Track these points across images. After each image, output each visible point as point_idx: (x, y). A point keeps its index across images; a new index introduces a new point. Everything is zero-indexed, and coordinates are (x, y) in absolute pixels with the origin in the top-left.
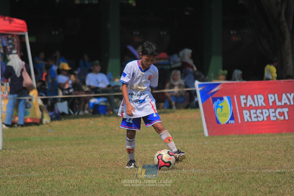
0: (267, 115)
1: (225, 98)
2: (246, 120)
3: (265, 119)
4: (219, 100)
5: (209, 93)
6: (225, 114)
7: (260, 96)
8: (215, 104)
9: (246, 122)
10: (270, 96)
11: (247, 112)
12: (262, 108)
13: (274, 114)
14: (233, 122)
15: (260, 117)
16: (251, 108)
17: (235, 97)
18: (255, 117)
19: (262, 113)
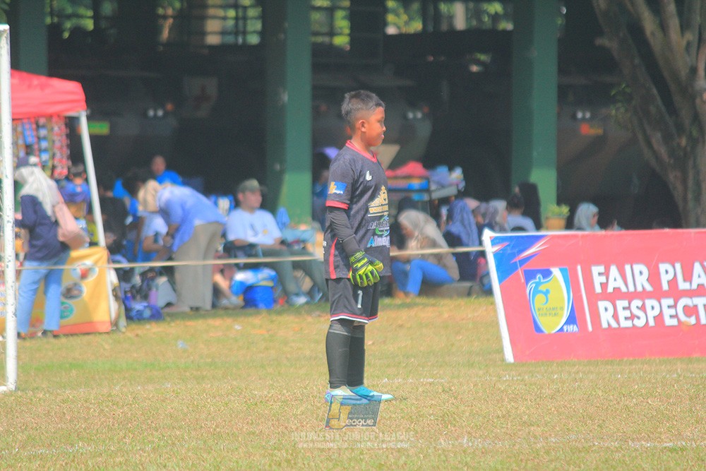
0: (657, 312)
1: (556, 272)
2: (605, 325)
3: (652, 323)
4: (539, 276)
5: (517, 259)
6: (553, 309)
7: (639, 267)
8: (532, 285)
9: (606, 329)
10: (663, 267)
11: (608, 304)
12: (643, 295)
13: (672, 312)
14: (573, 328)
15: (639, 318)
16: (617, 295)
17: (579, 268)
18: (626, 318)
19: (643, 308)
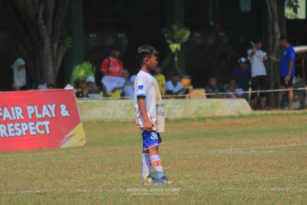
0: (26, 129)
3: (24, 134)
7: (17, 108)
9: (3, 138)
10: (29, 108)
11: (4, 126)
12: (20, 121)
13: (34, 128)
15: (18, 132)
16: (8, 121)
18: (12, 132)
19: (20, 127)
